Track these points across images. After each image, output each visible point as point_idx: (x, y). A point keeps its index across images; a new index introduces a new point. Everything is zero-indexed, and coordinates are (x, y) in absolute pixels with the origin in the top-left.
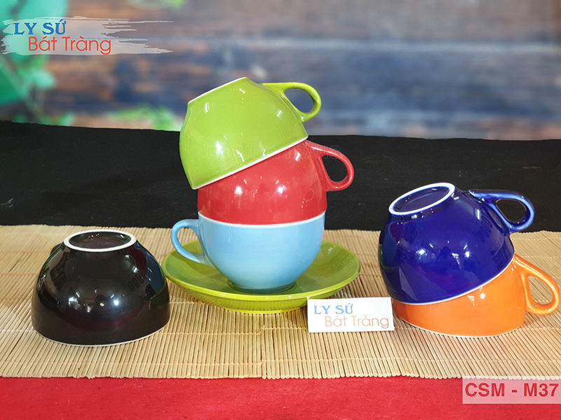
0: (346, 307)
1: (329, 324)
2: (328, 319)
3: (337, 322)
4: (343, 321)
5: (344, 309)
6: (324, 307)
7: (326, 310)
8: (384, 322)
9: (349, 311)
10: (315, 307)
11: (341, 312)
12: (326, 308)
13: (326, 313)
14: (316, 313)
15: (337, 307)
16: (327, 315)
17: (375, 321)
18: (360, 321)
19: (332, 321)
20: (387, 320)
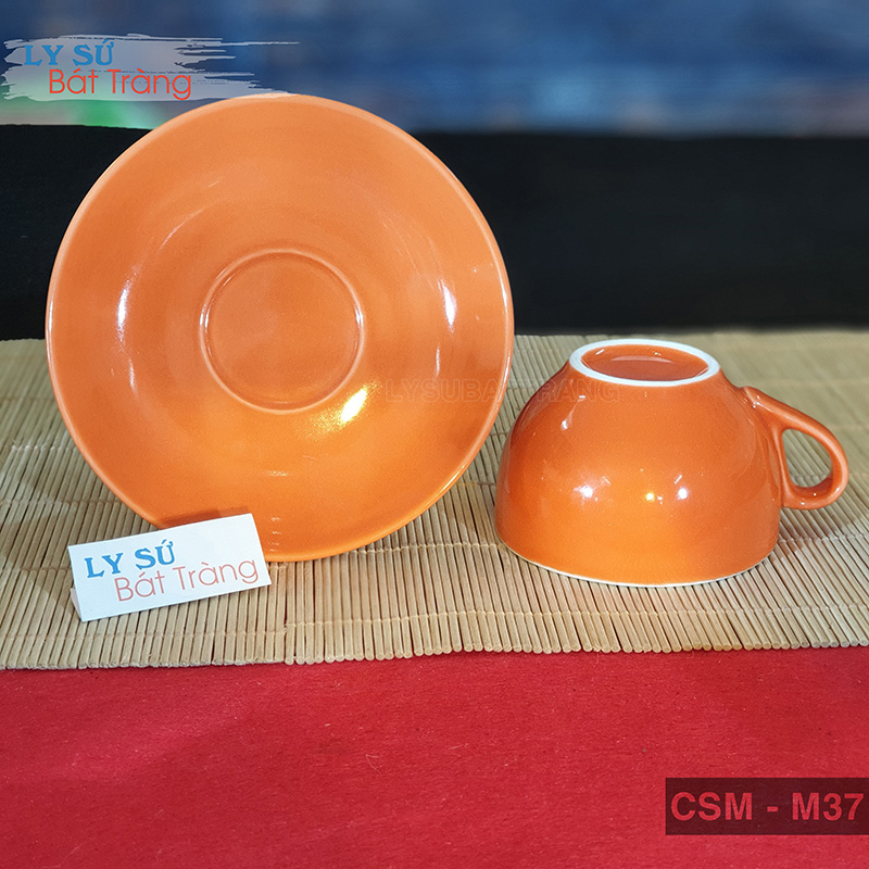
0: (159, 549)
1: (125, 594)
2: (122, 583)
3: (145, 588)
4: (156, 582)
5: (154, 554)
6: (107, 558)
7: (114, 565)
8: (248, 570)
9: (167, 557)
10: (89, 561)
11: (149, 563)
12: (114, 559)
13: (116, 571)
14: (91, 574)
15: (138, 554)
16: (117, 575)
17: (228, 572)
18: (195, 576)
19: (132, 586)
20: (253, 564)
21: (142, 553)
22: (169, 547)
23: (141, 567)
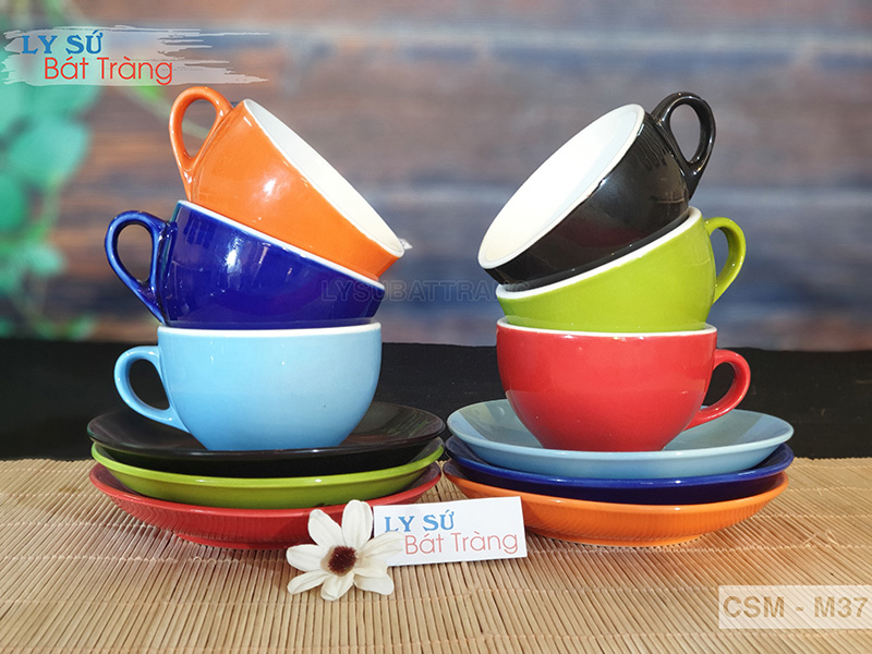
0: (443, 517)
1: (412, 549)
2: (411, 540)
3: (427, 546)
5: (438, 520)
6: (402, 519)
7: (407, 525)
8: (510, 542)
9: (448, 525)
10: (388, 519)
11: (433, 526)
12: (408, 520)
13: (407, 530)
14: (388, 529)
15: (426, 519)
16: (407, 533)
17: (494, 541)
18: (468, 542)
19: (418, 544)
20: (515, 538)
21: (430, 518)
22: (451, 516)
23: (426, 529)
